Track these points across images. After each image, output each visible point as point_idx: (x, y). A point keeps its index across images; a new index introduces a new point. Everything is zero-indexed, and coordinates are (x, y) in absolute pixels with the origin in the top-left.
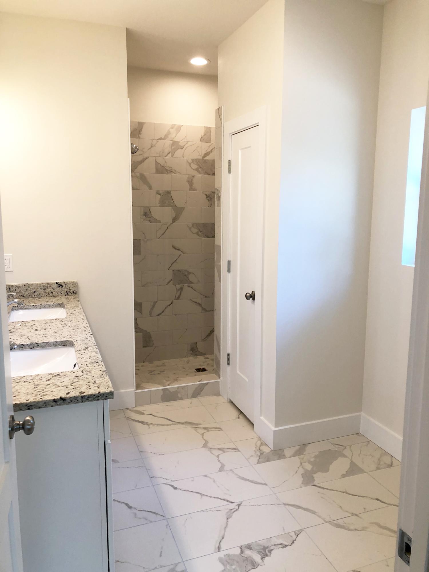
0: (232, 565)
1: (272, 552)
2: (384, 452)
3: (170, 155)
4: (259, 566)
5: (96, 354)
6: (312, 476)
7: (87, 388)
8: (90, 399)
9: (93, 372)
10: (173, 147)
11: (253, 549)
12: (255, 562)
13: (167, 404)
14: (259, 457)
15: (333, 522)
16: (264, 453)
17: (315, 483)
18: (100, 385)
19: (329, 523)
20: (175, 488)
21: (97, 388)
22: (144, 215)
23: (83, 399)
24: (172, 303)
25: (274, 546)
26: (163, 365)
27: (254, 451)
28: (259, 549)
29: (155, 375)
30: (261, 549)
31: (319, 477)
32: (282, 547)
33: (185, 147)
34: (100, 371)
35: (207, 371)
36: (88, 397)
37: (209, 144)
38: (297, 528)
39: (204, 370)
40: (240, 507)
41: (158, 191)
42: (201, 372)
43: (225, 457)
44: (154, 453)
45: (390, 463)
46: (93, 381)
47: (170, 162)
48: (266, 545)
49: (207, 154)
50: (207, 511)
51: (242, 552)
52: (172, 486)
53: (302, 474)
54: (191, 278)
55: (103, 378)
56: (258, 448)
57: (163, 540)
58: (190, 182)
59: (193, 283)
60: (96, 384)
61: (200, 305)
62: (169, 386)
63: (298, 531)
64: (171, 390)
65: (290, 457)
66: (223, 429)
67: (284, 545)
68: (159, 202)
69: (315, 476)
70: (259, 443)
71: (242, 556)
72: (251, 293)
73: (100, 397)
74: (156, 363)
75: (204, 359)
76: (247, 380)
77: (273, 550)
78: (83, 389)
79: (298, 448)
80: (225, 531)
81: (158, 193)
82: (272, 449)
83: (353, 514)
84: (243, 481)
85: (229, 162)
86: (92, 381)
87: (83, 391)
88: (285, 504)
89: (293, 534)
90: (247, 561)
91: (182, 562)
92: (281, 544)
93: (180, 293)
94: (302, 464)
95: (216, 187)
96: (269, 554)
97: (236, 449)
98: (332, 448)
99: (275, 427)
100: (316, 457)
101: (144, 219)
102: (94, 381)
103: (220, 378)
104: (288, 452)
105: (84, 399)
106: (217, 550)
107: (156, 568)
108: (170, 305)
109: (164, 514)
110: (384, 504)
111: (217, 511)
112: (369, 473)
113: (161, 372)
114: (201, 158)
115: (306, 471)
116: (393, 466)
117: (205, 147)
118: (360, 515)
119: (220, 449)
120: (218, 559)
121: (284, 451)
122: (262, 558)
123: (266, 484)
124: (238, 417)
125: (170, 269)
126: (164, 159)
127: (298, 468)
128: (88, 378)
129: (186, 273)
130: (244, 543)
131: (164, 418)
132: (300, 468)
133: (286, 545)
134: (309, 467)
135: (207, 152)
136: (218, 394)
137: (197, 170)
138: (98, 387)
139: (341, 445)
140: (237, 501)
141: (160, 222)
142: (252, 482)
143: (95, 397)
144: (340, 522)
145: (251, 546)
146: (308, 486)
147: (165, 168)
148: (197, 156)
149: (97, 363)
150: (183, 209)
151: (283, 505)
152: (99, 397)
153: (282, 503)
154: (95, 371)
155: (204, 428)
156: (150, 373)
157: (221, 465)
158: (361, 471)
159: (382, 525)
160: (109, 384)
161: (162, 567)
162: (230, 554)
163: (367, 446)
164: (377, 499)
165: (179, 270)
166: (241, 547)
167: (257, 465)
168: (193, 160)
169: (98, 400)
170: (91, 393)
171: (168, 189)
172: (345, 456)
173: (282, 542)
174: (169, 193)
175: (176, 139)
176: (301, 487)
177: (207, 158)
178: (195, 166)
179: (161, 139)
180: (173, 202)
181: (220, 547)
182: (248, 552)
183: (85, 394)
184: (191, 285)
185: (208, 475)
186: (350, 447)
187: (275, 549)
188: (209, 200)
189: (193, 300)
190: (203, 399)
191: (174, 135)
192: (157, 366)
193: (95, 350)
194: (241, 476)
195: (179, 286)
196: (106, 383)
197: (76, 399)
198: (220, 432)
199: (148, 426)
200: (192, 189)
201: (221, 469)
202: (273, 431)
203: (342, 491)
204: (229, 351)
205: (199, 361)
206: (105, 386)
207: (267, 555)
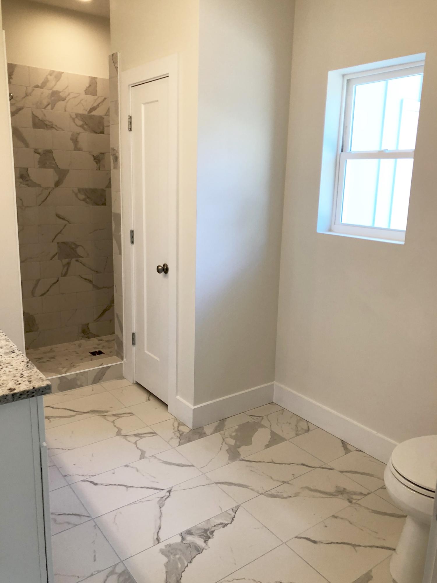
0: (175, 555)
1: (214, 533)
2: (299, 418)
3: (49, 107)
4: (204, 550)
5: (7, 343)
6: (237, 451)
7: (15, 384)
8: (23, 397)
9: (13, 363)
10: (53, 98)
11: (193, 534)
12: (199, 547)
13: (65, 394)
14: (180, 438)
15: (266, 493)
16: (185, 434)
17: (241, 457)
18: (31, 379)
19: (263, 495)
20: (96, 484)
21: (29, 383)
22: (20, 178)
23: (14, 397)
24: (58, 281)
25: (215, 526)
26: (51, 351)
27: (173, 432)
28: (200, 533)
29: (44, 362)
30: (202, 533)
31: (244, 450)
32: (223, 526)
33: (67, 99)
34: (23, 362)
35: (104, 353)
36: (21, 395)
37: (96, 97)
38: (234, 505)
39: (100, 353)
40: (171, 493)
41: (36, 149)
42: (97, 355)
43: (142, 443)
44: (63, 449)
45: (307, 429)
46: (19, 375)
47: (49, 115)
48: (206, 528)
49: (93, 109)
50: (136, 503)
51: (183, 539)
52: (91, 482)
53: (227, 450)
54: (80, 251)
55: (31, 370)
56: (176, 429)
57: (94, 542)
58: (75, 140)
59: (81, 257)
60: (25, 378)
61: (91, 281)
62: (66, 373)
63: (235, 507)
64: (69, 378)
65: (211, 434)
66: (135, 414)
67: (225, 524)
68: (39, 162)
69: (240, 450)
70: (176, 424)
71: (185, 544)
72: (162, 266)
73: (35, 392)
74: (43, 349)
75: (98, 341)
76: (158, 360)
77: (214, 531)
78: (11, 385)
79: (216, 424)
80: (161, 521)
81: (36, 151)
82: (191, 428)
83: (284, 482)
84: (168, 466)
85: (129, 117)
86: (17, 374)
87: (12, 388)
88: (217, 483)
89: (231, 512)
90: (191, 547)
91: (120, 562)
92: (221, 524)
93: (67, 269)
94: (225, 439)
95: (111, 146)
96: (211, 536)
97: (154, 433)
98: (251, 420)
99: (194, 405)
100: (236, 431)
101: (21, 183)
102: (21, 375)
103: (122, 359)
104: (208, 430)
105: (16, 398)
106: (157, 542)
107: (92, 575)
108: (55, 283)
109: (89, 513)
110: (309, 468)
111: (147, 501)
112: (290, 440)
113: (50, 358)
114: (86, 113)
115: (230, 446)
116: (310, 430)
117: (90, 101)
118: (290, 482)
119: (136, 435)
120: (159, 551)
121: (203, 429)
122: (205, 542)
123: (192, 466)
124: (148, 399)
125: (54, 241)
126: (42, 111)
127: (222, 444)
128: (11, 372)
129: (73, 246)
130: (184, 529)
131: (65, 409)
132: (223, 443)
133: (226, 524)
134: (232, 442)
135: (93, 106)
136: (121, 377)
137: (82, 126)
138: (30, 381)
139: (258, 416)
140: (166, 487)
141: (41, 187)
142: (178, 465)
143: (28, 393)
144: (274, 492)
145: (192, 532)
146: (235, 461)
147: (44, 123)
148: (82, 111)
149: (14, 354)
150: (68, 171)
151: (215, 485)
152: (33, 393)
153: (213, 483)
154: (15, 362)
155: (114, 415)
156: (37, 360)
157: (141, 452)
158: (282, 439)
159: (312, 488)
160: (41, 376)
161: (99, 572)
162: (172, 543)
163: (282, 414)
164: (303, 464)
165: (64, 243)
166: (181, 535)
167: (179, 447)
168: (77, 115)
169: (33, 396)
170: (24, 390)
171: (48, 147)
172: (264, 427)
173: (222, 522)
174: (50, 152)
175: (56, 89)
176: (229, 463)
177: (94, 113)
178: (80, 123)
179: (37, 86)
180: (55, 163)
181: (158, 538)
182: (189, 538)
183: (16, 391)
184: (80, 259)
185: (129, 465)
186: (267, 417)
187: (216, 530)
188: (97, 161)
189: (82, 276)
190: (107, 384)
191: (54, 83)
192: (45, 353)
193: (4, 337)
194: (165, 461)
195: (65, 261)
196: (38, 375)
197: (5, 398)
198: (132, 417)
199: (48, 419)
200: (77, 148)
201: (142, 456)
202: (192, 410)
203: (268, 461)
204: (134, 330)
205: (93, 344)
206: (37, 379)
207: (209, 538)
